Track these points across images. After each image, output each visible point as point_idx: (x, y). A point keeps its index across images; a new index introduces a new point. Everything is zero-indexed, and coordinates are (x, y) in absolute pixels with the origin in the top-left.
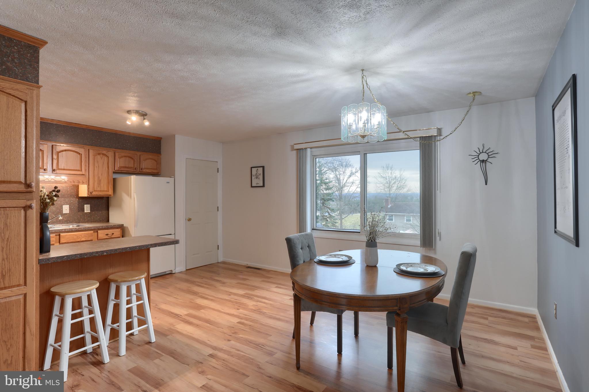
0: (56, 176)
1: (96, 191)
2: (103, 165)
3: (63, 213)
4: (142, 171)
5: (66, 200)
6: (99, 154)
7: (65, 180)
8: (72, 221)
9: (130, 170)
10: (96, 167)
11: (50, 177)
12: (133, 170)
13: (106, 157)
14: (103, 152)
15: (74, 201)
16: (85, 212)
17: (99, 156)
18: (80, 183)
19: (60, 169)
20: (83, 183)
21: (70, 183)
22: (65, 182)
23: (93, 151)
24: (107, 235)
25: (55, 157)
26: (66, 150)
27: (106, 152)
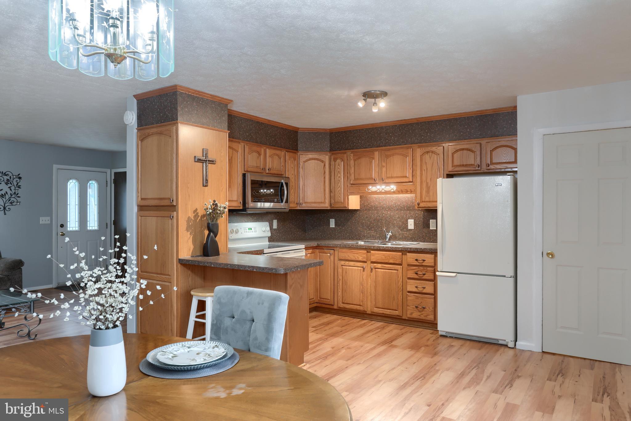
0: (387, 186)
1: (424, 202)
2: (432, 166)
3: (409, 228)
4: (488, 168)
5: (411, 213)
6: (428, 152)
7: (394, 190)
8: (417, 239)
9: (469, 169)
10: (424, 170)
11: (381, 188)
12: (473, 169)
13: (435, 155)
14: (431, 149)
15: (419, 215)
16: (431, 229)
17: (427, 155)
18: (408, 192)
19: (388, 178)
20: (411, 192)
21: (398, 193)
22: (394, 193)
23: (421, 149)
24: (417, 260)
25: (384, 164)
26: (393, 155)
27: (436, 148)
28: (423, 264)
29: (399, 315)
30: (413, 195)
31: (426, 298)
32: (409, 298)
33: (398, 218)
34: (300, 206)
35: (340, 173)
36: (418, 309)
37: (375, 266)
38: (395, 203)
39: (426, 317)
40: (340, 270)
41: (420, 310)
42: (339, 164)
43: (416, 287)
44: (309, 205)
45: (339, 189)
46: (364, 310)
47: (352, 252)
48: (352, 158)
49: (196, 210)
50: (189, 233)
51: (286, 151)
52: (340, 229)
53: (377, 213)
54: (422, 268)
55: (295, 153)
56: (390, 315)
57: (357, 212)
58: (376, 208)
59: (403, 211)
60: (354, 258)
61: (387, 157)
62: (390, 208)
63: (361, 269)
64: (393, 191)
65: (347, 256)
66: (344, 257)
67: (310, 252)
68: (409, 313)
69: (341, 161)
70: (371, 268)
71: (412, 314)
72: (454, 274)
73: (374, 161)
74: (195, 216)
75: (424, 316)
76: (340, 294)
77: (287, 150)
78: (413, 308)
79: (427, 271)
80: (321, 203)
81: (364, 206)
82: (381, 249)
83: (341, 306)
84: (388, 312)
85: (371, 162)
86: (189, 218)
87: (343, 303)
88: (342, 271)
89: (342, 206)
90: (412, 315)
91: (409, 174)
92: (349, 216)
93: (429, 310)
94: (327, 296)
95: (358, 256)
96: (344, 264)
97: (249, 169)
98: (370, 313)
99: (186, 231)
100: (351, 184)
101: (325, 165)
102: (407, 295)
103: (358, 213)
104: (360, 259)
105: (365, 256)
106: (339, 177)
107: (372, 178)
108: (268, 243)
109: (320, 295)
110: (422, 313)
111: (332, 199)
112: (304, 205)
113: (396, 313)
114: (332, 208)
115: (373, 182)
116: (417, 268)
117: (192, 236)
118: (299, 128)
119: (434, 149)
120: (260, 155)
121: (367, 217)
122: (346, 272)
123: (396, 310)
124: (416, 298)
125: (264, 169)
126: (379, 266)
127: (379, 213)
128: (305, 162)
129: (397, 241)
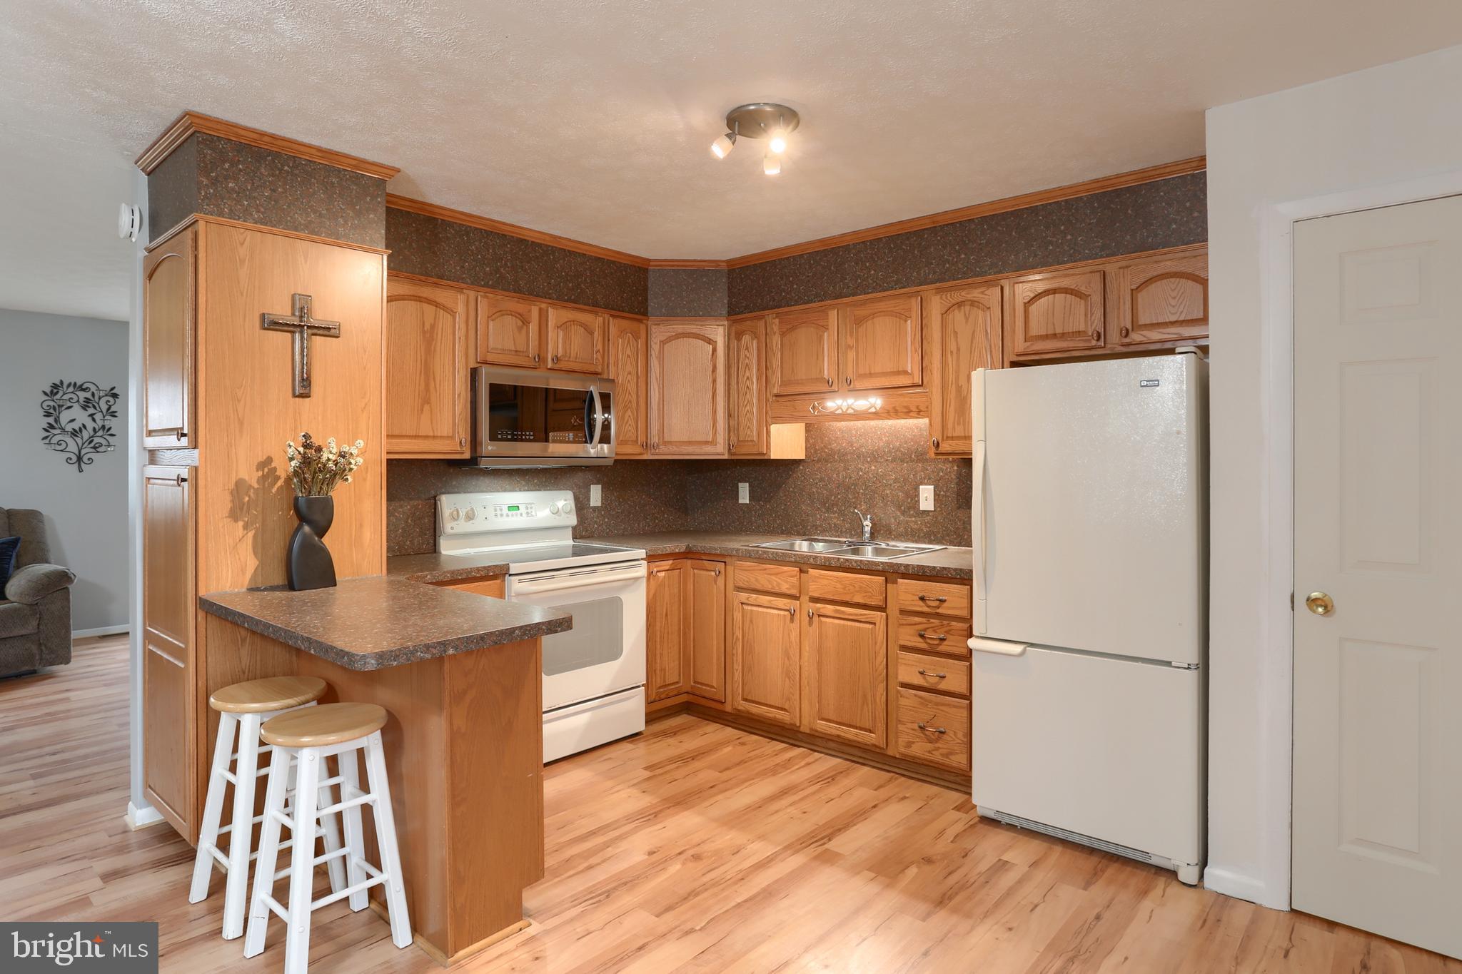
0: (857, 398)
1: (952, 438)
2: (972, 342)
3: (921, 509)
4: (1127, 340)
5: (927, 470)
6: (960, 305)
7: (876, 408)
8: (943, 538)
9: (1071, 345)
10: (952, 352)
11: (845, 404)
12: (1081, 345)
13: (980, 311)
14: (969, 297)
15: (947, 474)
17: (959, 311)
18: (911, 414)
19: (862, 376)
20: (919, 413)
21: (886, 415)
22: (877, 415)
23: (941, 298)
24: (922, 599)
25: (851, 341)
26: (873, 315)
27: (982, 293)
28: (940, 611)
29: (877, 744)
30: (923, 422)
31: (949, 705)
32: (903, 702)
33: (896, 481)
34: (653, 451)
35: (749, 369)
36: (927, 733)
37: (820, 609)
38: (888, 443)
39: (947, 758)
40: (738, 615)
41: (933, 737)
42: (747, 345)
43: (922, 673)
44: (675, 449)
45: (748, 408)
46: (792, 722)
47: (765, 569)
48: (776, 328)
49: (269, 460)
50: (241, 524)
51: (612, 315)
52: (761, 507)
53: (846, 469)
54: (936, 622)
55: (640, 321)
56: (854, 741)
57: (799, 467)
58: (842, 456)
59: (907, 462)
60: (770, 586)
61: (859, 321)
62: (875, 457)
63: (784, 615)
64: (873, 410)
65: (753, 580)
66: (747, 582)
67: (667, 568)
68: (902, 740)
69: (753, 339)
70: (809, 616)
71: (909, 744)
72: (1018, 649)
73: (829, 336)
74: (263, 478)
75: (941, 755)
76: (738, 675)
77: (613, 312)
78: (913, 730)
79: (950, 630)
80: (707, 443)
81: (816, 451)
82: (833, 564)
83: (740, 708)
84: (850, 733)
85: (820, 338)
86: (239, 483)
87: (745, 700)
88: (743, 616)
89: (754, 450)
90: (911, 749)
91: (912, 364)
92: (782, 477)
93: (954, 740)
94: (711, 677)
95: (779, 581)
96: (748, 599)
97: (490, 358)
98: (808, 731)
99: (229, 520)
100: (776, 396)
101: (714, 350)
102: (898, 692)
103: (801, 468)
104: (785, 588)
105: (795, 580)
106: (748, 378)
107: (820, 379)
108: (571, 542)
109: (694, 676)
110: (937, 745)
111: (732, 434)
112: (662, 449)
113: (871, 738)
114: (733, 458)
115: (824, 388)
116: (924, 620)
117: (254, 531)
118: (649, 260)
119: (976, 294)
120: (526, 322)
121: (821, 480)
122: (751, 621)
123: (871, 732)
124: (922, 704)
125: (541, 358)
126: (829, 609)
127: (848, 469)
128: (663, 343)
129: (893, 540)
